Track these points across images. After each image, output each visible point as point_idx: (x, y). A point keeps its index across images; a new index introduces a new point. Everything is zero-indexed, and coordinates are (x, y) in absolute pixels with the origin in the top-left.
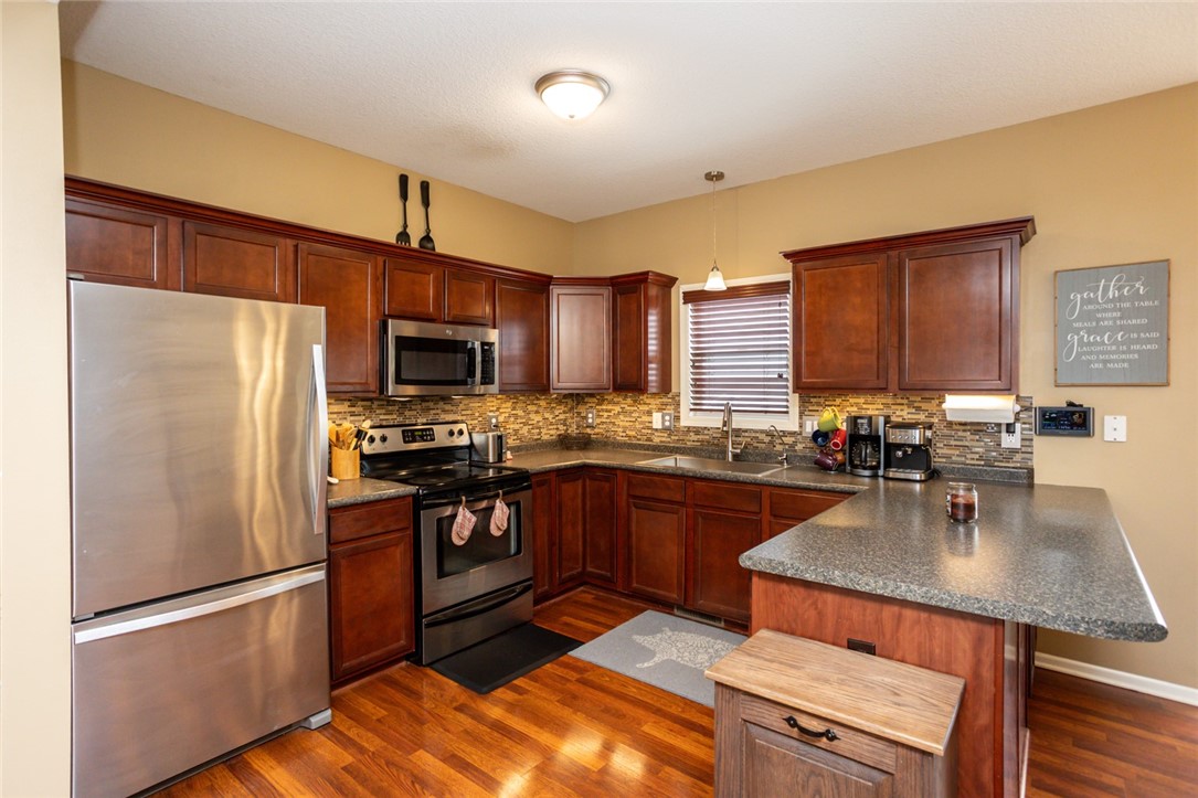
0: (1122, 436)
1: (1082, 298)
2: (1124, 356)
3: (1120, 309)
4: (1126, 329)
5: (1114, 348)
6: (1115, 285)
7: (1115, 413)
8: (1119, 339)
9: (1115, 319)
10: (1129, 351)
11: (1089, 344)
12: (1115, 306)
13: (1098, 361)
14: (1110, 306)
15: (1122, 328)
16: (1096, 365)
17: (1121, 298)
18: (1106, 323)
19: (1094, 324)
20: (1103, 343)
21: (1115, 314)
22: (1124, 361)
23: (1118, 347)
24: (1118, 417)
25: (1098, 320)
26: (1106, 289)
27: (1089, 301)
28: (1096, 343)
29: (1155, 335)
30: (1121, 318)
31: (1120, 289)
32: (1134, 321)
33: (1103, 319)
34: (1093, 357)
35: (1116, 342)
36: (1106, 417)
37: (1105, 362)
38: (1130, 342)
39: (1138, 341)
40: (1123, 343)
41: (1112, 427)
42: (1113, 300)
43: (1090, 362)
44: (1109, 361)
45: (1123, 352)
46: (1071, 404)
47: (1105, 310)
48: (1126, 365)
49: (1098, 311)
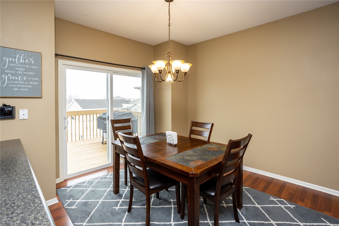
0: (26, 117)
1: (9, 60)
2: (26, 86)
3: (25, 68)
4: (28, 76)
5: (23, 82)
6: (22, 58)
7: (23, 108)
8: (25, 79)
9: (23, 71)
10: (28, 84)
11: (12, 80)
12: (23, 66)
13: (16, 87)
14: (20, 66)
15: (25, 75)
16: (16, 89)
17: (25, 63)
18: (19, 72)
19: (14, 72)
20: (18, 80)
21: (23, 69)
22: (26, 88)
23: (24, 83)
24: (25, 110)
25: (16, 71)
26: (19, 59)
27: (12, 62)
28: (15, 80)
29: (37, 79)
30: (25, 71)
31: (25, 59)
32: (30, 73)
33: (18, 71)
34: (14, 86)
35: (23, 80)
36: (20, 110)
37: (19, 88)
38: (28, 81)
39: (32, 81)
40: (26, 81)
41: (22, 113)
42: (22, 64)
43: (13, 87)
44: (21, 88)
45: (26, 85)
46: (5, 105)
47: (19, 67)
48: (27, 90)
49: (16, 67)
